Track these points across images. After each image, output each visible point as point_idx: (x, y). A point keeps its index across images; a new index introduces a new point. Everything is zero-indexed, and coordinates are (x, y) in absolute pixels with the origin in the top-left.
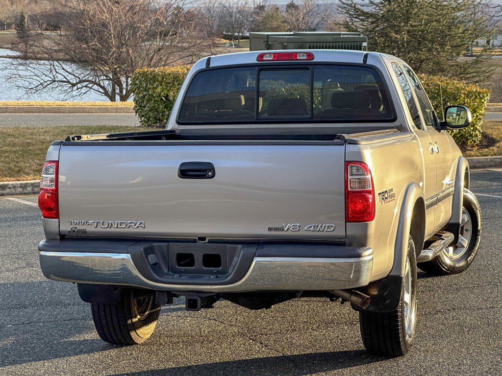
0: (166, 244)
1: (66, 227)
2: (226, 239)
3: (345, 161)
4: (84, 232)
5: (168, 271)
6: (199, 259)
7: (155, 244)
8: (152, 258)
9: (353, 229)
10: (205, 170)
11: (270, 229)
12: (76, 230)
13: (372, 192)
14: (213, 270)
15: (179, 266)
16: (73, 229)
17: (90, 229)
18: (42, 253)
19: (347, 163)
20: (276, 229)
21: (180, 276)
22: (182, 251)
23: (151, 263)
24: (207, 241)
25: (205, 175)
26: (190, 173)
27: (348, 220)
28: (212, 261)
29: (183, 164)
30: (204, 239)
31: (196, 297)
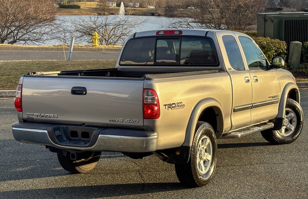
0: (66, 126)
1: (25, 117)
3: (143, 88)
4: (32, 119)
5: (67, 139)
6: (80, 134)
7: (61, 126)
8: (57, 133)
9: (147, 123)
10: (82, 91)
11: (110, 121)
12: (29, 118)
13: (158, 105)
14: (86, 140)
15: (72, 137)
17: (35, 117)
18: (14, 128)
19: (144, 89)
20: (113, 121)
21: (70, 142)
22: (73, 130)
23: (56, 135)
25: (83, 93)
26: (77, 92)
27: (144, 118)
28: (86, 135)
29: (73, 88)
30: (84, 124)
31: (75, 153)
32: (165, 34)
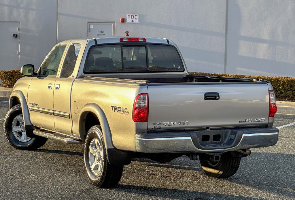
0: (198, 131)
1: (151, 126)
2: (218, 127)
4: (160, 128)
6: (211, 137)
10: (216, 96)
11: (240, 122)
12: (156, 127)
14: (217, 142)
15: (202, 141)
16: (155, 127)
17: (163, 126)
19: (269, 91)
22: (205, 134)
24: (210, 129)
25: (215, 98)
28: (217, 137)
29: (206, 93)
30: (208, 128)
31: (218, 155)
32: (129, 41)
